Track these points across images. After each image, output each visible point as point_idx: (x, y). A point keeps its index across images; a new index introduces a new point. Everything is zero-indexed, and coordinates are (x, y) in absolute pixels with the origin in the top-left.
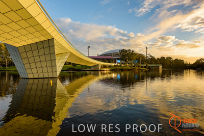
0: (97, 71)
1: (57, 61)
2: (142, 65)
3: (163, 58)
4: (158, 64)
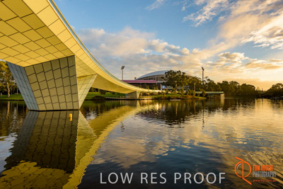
0: (135, 100)
1: (79, 87)
2: (197, 92)
3: (225, 83)
4: (219, 91)
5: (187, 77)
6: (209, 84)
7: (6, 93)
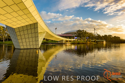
0: (62, 44)
2: (92, 40)
3: (106, 36)
4: (103, 39)
5: (87, 33)
6: (98, 36)
7: (2, 41)
